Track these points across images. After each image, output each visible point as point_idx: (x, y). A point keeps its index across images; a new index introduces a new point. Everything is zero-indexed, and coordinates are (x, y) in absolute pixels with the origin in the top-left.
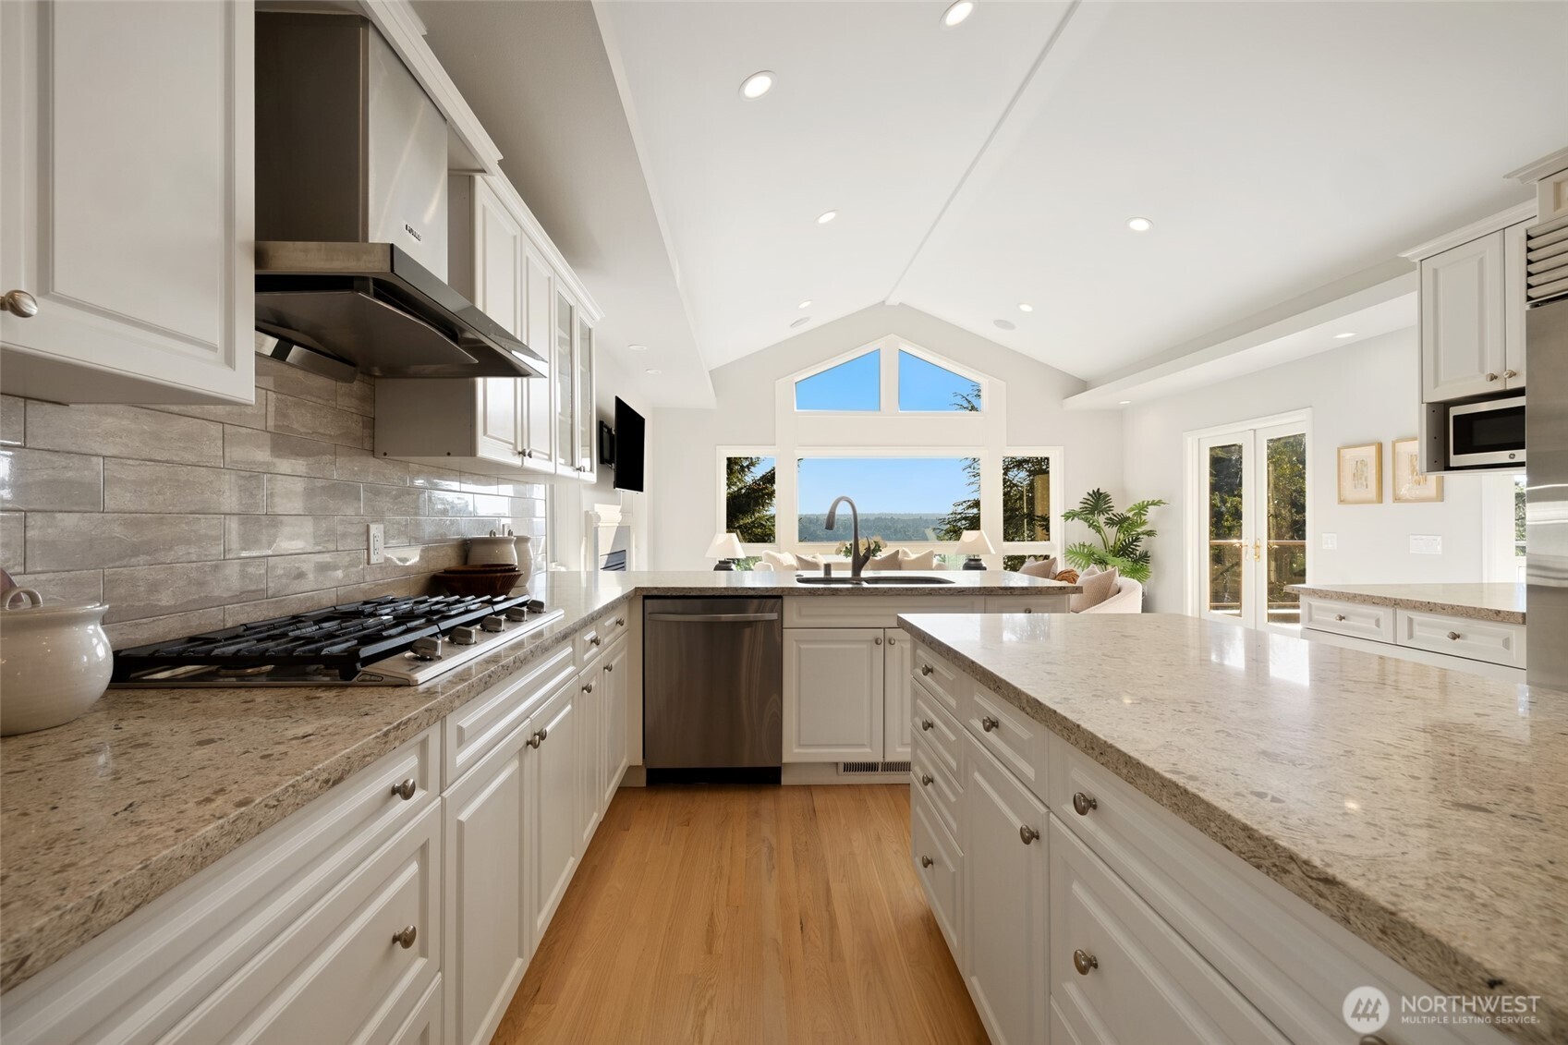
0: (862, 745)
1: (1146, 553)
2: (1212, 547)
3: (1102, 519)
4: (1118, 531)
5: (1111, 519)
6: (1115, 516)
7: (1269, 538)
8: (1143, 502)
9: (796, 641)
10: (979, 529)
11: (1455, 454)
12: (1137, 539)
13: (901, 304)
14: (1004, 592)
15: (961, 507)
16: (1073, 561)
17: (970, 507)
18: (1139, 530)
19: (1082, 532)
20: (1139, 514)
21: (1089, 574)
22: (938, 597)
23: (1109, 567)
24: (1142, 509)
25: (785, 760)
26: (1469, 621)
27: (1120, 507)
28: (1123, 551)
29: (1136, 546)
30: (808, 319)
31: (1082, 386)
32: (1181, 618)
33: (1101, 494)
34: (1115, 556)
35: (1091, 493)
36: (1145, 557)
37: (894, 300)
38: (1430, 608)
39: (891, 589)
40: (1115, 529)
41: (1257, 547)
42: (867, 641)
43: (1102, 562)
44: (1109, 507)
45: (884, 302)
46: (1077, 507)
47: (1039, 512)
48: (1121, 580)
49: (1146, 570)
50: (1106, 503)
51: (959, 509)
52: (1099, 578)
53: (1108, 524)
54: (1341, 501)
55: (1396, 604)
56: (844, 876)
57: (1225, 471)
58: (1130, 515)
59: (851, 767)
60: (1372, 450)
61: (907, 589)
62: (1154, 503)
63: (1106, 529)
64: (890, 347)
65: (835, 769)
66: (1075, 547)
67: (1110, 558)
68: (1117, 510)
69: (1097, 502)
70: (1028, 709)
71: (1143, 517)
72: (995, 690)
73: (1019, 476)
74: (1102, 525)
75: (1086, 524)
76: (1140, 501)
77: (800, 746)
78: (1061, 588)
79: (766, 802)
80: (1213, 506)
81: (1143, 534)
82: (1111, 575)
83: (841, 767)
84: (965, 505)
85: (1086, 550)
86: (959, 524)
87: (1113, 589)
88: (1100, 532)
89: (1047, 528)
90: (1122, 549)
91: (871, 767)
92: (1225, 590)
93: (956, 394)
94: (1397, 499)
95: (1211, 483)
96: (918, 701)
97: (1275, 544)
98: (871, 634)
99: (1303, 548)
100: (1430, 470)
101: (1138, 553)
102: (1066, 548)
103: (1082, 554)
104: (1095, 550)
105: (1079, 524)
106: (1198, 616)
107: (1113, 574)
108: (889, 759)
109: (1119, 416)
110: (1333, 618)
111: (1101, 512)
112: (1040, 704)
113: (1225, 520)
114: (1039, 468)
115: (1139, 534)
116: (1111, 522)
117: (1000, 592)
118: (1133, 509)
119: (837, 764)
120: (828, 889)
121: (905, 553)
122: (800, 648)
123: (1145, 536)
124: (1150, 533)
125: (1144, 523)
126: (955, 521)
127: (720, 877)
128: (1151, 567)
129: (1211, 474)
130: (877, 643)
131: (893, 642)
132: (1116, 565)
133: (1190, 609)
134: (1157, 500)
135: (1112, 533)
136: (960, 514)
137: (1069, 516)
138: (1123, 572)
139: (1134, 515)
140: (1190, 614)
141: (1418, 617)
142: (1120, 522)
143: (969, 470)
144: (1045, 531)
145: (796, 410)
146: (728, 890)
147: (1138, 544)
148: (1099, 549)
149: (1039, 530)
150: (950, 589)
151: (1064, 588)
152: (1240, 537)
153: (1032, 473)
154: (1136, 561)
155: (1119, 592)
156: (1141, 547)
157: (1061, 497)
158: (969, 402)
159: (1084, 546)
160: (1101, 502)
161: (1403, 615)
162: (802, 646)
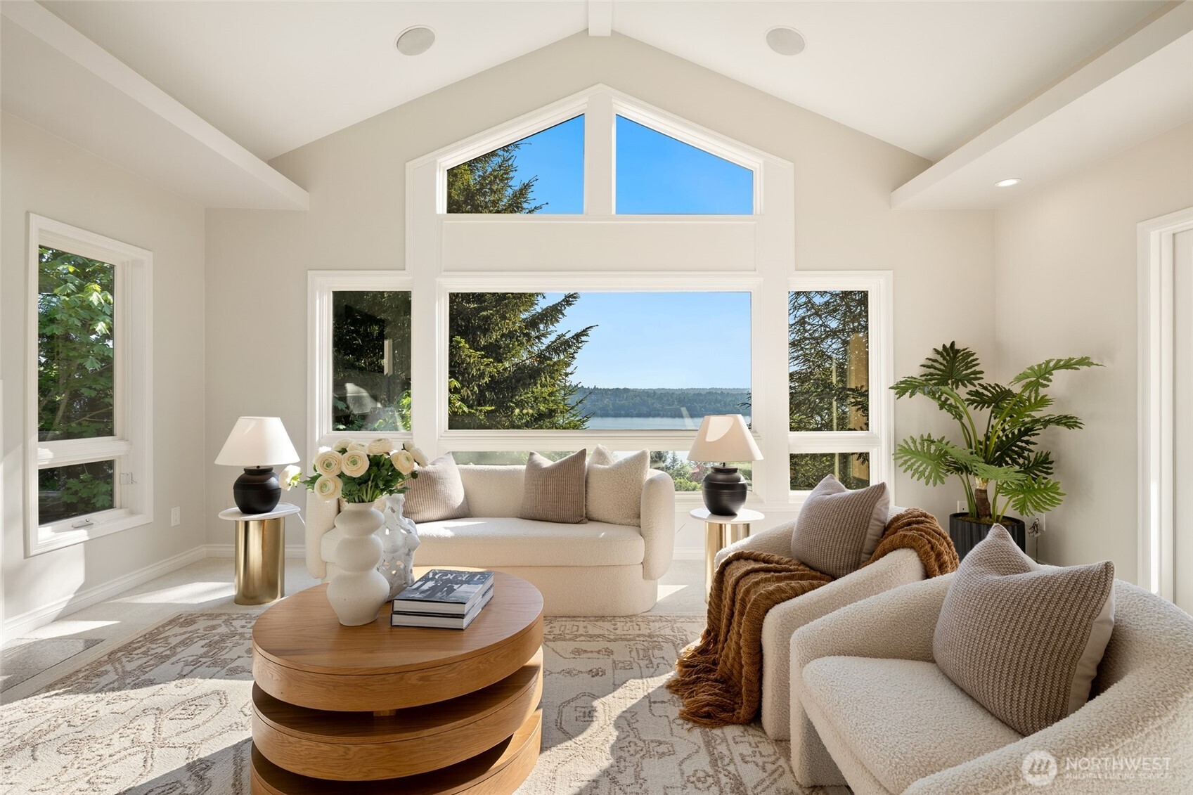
1: (1048, 454)
3: (962, 394)
4: (994, 416)
5: (977, 393)
6: (985, 388)
8: (1048, 362)
12: (1028, 431)
16: (910, 467)
18: (1037, 415)
19: (926, 417)
20: (1035, 385)
24: (1042, 374)
27: (997, 373)
28: (1004, 451)
29: (1028, 442)
33: (958, 351)
34: (986, 460)
35: (940, 349)
36: (1044, 463)
40: (987, 411)
44: (975, 373)
46: (916, 372)
50: (967, 366)
53: (973, 402)
58: (1016, 389)
62: (1068, 365)
63: (970, 411)
66: (914, 442)
67: (977, 463)
68: (987, 379)
69: (952, 365)
71: (1042, 391)
74: (964, 404)
75: (935, 404)
76: (1042, 360)
81: (1044, 421)
85: (933, 448)
88: (961, 418)
89: (865, 408)
90: (999, 449)
101: (1032, 456)
102: (896, 444)
103: (925, 455)
104: (948, 448)
105: (921, 404)
111: (960, 381)
115: (1035, 422)
116: (979, 399)
118: (1024, 376)
121: (600, 455)
123: (1047, 426)
124: (1056, 420)
125: (1043, 402)
128: (1054, 480)
134: (1077, 356)
135: (981, 418)
137: (904, 388)
139: (1026, 387)
142: (995, 400)
144: (860, 412)
147: (1033, 439)
148: (960, 451)
149: (850, 411)
154: (1027, 469)
156: (1038, 446)
157: (889, 354)
159: (930, 440)
160: (959, 366)
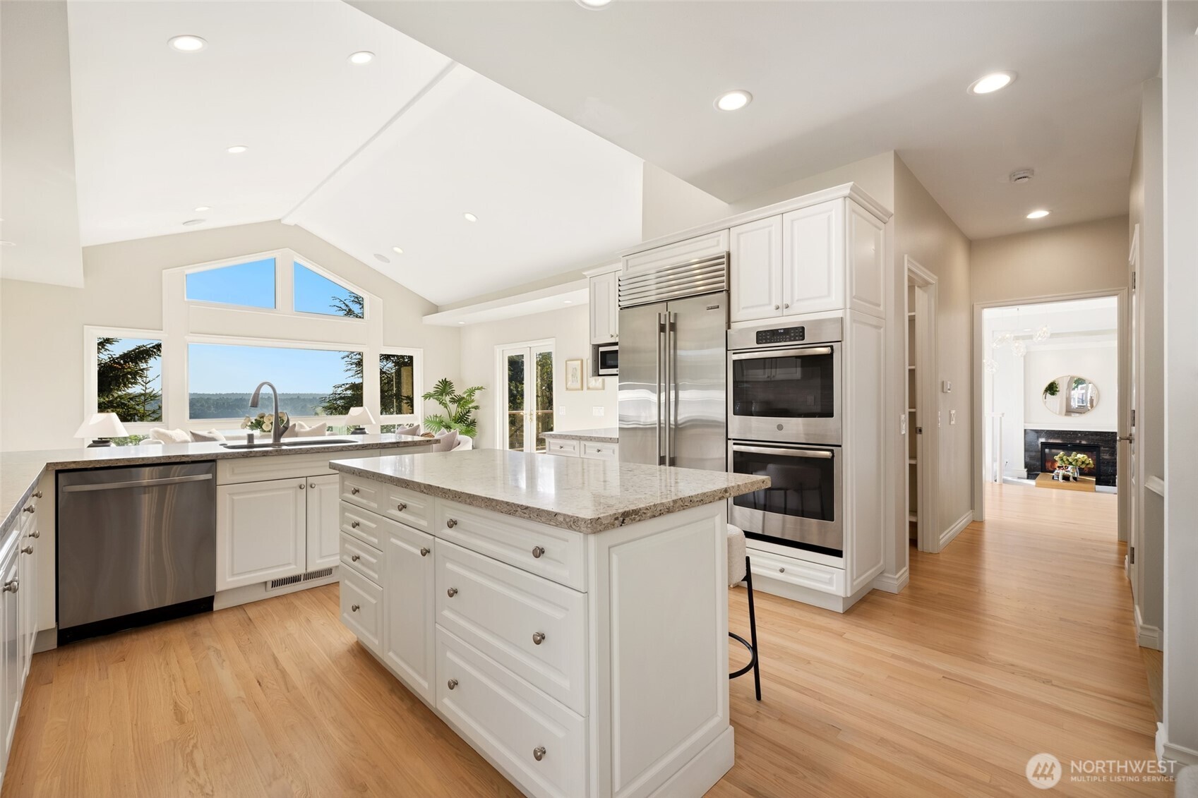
0: (289, 564)
1: (474, 420)
2: (510, 415)
3: (448, 398)
4: (458, 406)
5: (453, 398)
6: (456, 396)
7: (537, 409)
8: (472, 388)
9: (229, 494)
10: (362, 406)
11: (601, 368)
12: (469, 412)
13: (296, 225)
14: (393, 445)
15: (340, 389)
16: (430, 426)
17: (346, 389)
18: (470, 406)
19: (434, 407)
20: (470, 395)
21: (441, 434)
22: (346, 452)
23: (452, 431)
24: (471, 392)
25: (219, 587)
26: (602, 444)
27: (459, 391)
28: (461, 419)
29: (468, 416)
30: (204, 220)
31: (435, 309)
32: (494, 450)
33: (447, 382)
34: (456, 423)
35: (441, 381)
36: (473, 423)
37: (289, 221)
38: (591, 439)
39: (312, 448)
40: (456, 405)
41: (531, 414)
42: (293, 488)
43: (448, 427)
44: (452, 391)
45: (280, 220)
46: (432, 391)
47: (405, 392)
48: (460, 437)
49: (474, 431)
50: (450, 388)
51: (339, 391)
52: (447, 437)
53: (451, 401)
54: (567, 389)
55: (580, 438)
56: (286, 648)
57: (516, 368)
58: (465, 396)
59: (276, 583)
60: (579, 362)
61: (324, 448)
62: (478, 389)
63: (450, 405)
64: (286, 258)
65: (264, 588)
66: (431, 417)
67: (453, 424)
68: (457, 393)
69: (445, 387)
70: (425, 491)
71: (473, 398)
72: (405, 487)
73: (387, 366)
74: (448, 402)
75: (438, 402)
76: (470, 387)
77: (233, 575)
78: (428, 441)
79: (202, 625)
80: (510, 390)
81: (473, 408)
82: (454, 434)
83: (270, 585)
84: (344, 387)
85: (438, 419)
86: (338, 402)
87: (456, 442)
88: (446, 407)
89: (412, 405)
90: (459, 418)
91: (295, 579)
92: (516, 440)
93: (335, 298)
94: (588, 388)
95: (509, 375)
96: (346, 514)
97: (540, 412)
98: (296, 482)
99: (552, 414)
100: (593, 376)
101: (469, 420)
102: (425, 418)
103: (435, 422)
104: (443, 419)
105: (433, 402)
106: (501, 449)
107: (455, 434)
108: (311, 570)
109: (458, 331)
110: (558, 448)
111: (448, 394)
112: (431, 486)
113: (516, 400)
114: (404, 363)
115: (470, 408)
116: (453, 401)
117: (390, 446)
118: (466, 392)
119: (266, 583)
120: (275, 659)
121: (301, 426)
122: (233, 500)
123: (474, 410)
124: (476, 408)
125: (473, 401)
126: (335, 400)
127: (174, 681)
128: (477, 429)
129: (509, 370)
130: (301, 488)
131: (313, 486)
132: (457, 428)
133: (498, 446)
134: (480, 386)
135: (454, 408)
136: (339, 394)
137: (427, 396)
138: (461, 433)
139: (467, 396)
140: (498, 448)
141: (588, 444)
142: (458, 400)
143: (346, 359)
144: (409, 407)
145: (186, 299)
146: (186, 686)
147: (469, 414)
148: (446, 418)
149: (405, 406)
150: (356, 446)
151: (430, 441)
152: (523, 410)
153: (397, 364)
154: (469, 426)
155: (459, 444)
156: (471, 417)
157: (422, 383)
158: (347, 306)
159: (436, 416)
160: (448, 388)
161: (583, 443)
162: (235, 498)
